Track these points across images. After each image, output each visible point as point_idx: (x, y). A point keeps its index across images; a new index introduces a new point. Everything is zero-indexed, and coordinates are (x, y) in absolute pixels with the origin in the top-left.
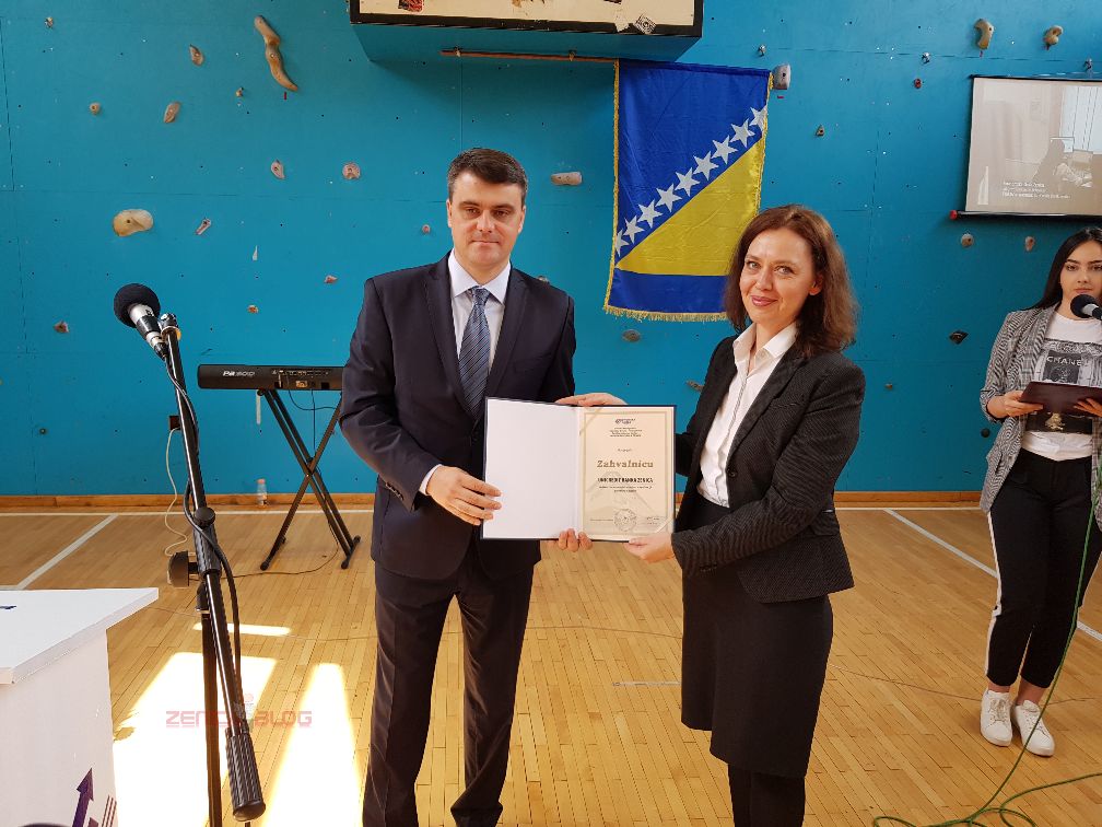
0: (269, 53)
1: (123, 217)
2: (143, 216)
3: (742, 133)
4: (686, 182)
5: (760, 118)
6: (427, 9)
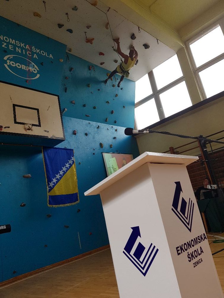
3: (71, 162)
4: (61, 173)
5: (73, 159)
6: (3, 130)
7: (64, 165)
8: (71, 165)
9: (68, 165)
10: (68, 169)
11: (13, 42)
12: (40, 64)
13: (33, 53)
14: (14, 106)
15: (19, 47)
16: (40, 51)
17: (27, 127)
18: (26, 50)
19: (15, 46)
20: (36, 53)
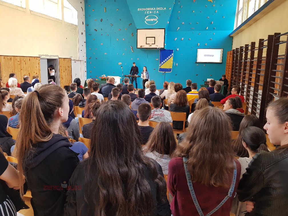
0: (132, 49)
1: (119, 63)
4: (166, 60)
5: (173, 54)
6: (142, 47)
7: (168, 57)
8: (171, 57)
9: (169, 57)
10: (169, 59)
11: (149, 9)
12: (159, 15)
13: (156, 11)
14: (147, 38)
15: (151, 11)
16: (160, 9)
17: (150, 45)
18: (154, 11)
19: (149, 11)
20: (158, 10)
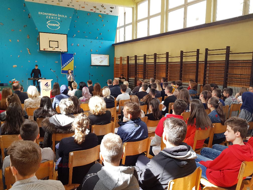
0: (28, 51)
1: (14, 66)
2: (16, 66)
3: (72, 59)
4: (67, 63)
5: (73, 58)
6: (46, 50)
9: (70, 60)
11: (50, 14)
18: (55, 17)
20: (59, 17)
